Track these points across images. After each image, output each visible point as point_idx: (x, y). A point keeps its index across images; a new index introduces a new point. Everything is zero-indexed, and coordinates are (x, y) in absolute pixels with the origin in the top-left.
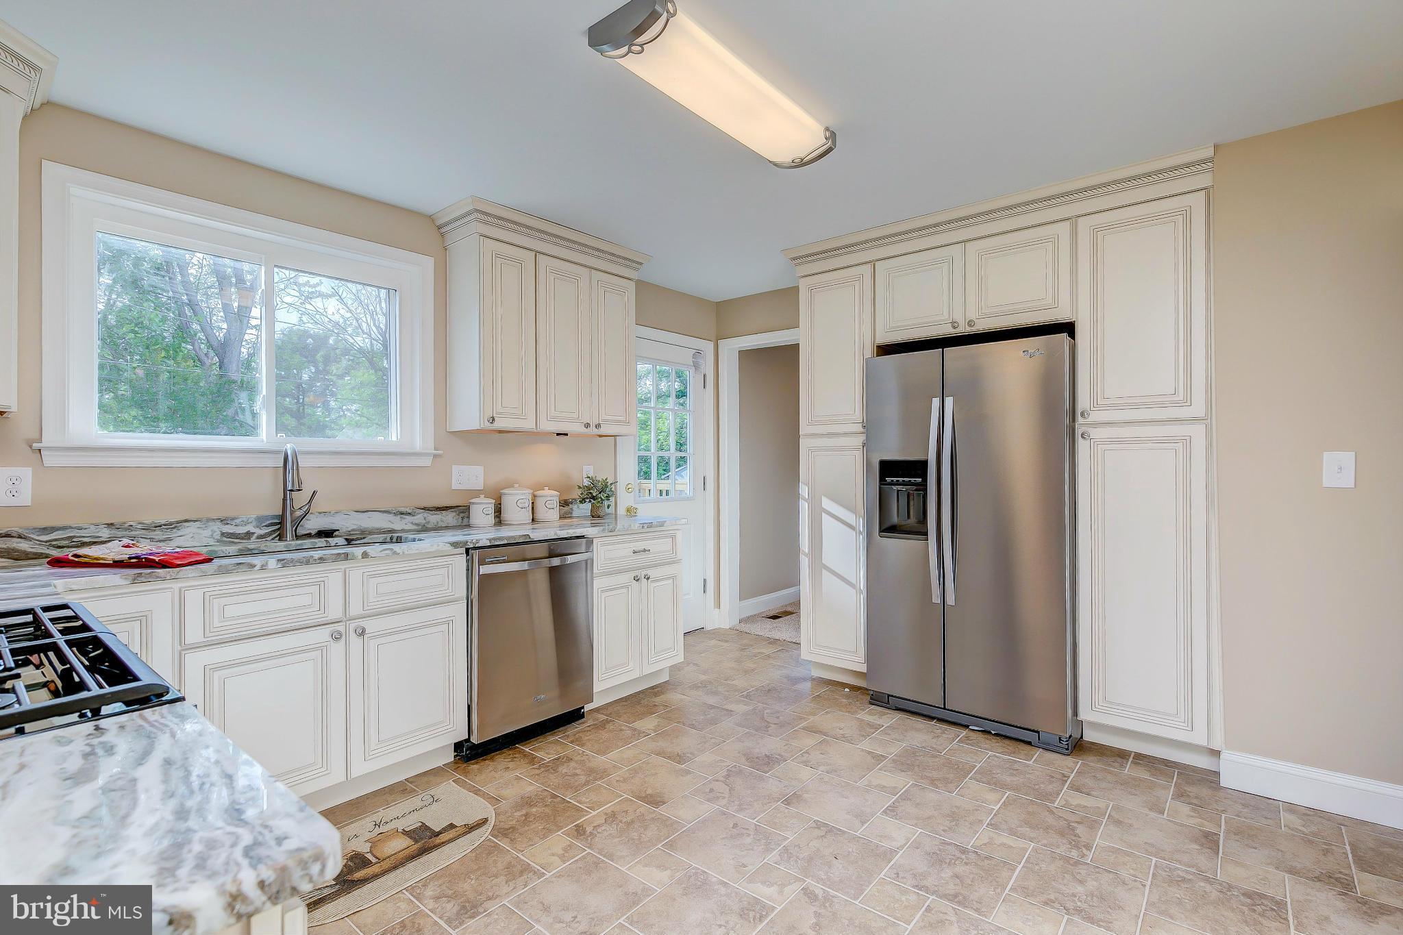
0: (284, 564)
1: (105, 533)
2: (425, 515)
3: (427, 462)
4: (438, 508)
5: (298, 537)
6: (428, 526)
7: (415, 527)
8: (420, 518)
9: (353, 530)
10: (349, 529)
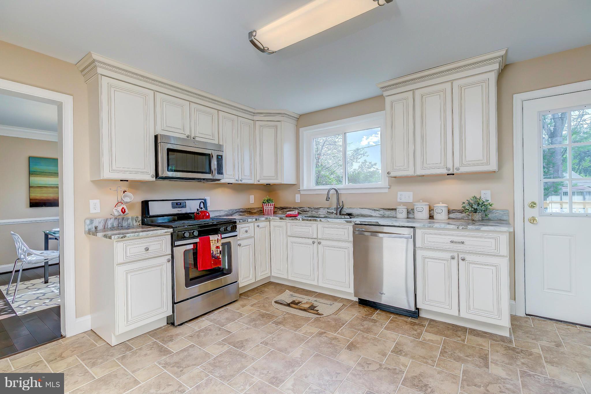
0: (303, 220)
1: (308, 209)
2: (384, 211)
3: (386, 191)
4: (389, 209)
5: (340, 214)
6: (385, 216)
7: (380, 216)
8: (382, 212)
9: (359, 214)
10: (358, 214)
